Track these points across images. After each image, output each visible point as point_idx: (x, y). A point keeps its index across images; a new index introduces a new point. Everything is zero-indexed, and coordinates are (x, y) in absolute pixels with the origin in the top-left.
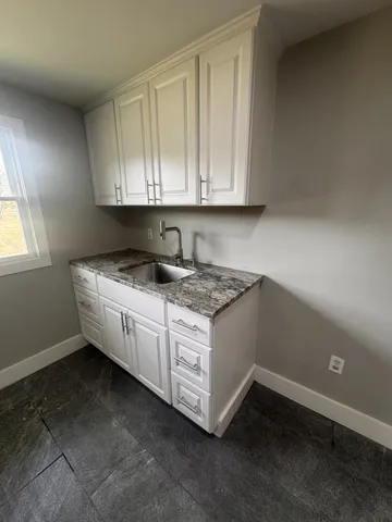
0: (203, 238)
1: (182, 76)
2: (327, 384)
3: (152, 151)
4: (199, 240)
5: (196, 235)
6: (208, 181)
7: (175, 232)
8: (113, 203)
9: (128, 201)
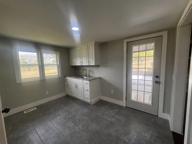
0: (90, 71)
1: (86, 47)
2: (111, 96)
3: (81, 57)
4: (90, 72)
5: (89, 71)
6: (90, 62)
7: (85, 70)
8: (74, 65)
9: (77, 65)
